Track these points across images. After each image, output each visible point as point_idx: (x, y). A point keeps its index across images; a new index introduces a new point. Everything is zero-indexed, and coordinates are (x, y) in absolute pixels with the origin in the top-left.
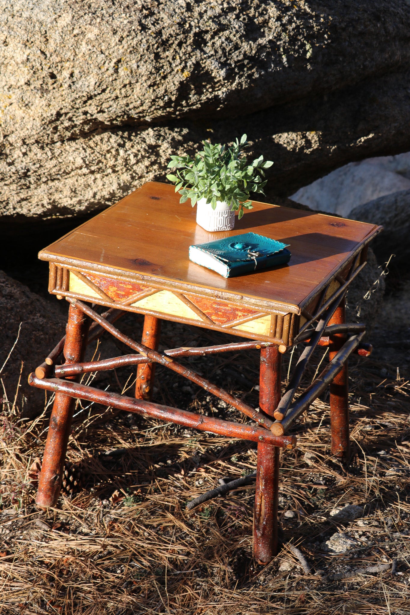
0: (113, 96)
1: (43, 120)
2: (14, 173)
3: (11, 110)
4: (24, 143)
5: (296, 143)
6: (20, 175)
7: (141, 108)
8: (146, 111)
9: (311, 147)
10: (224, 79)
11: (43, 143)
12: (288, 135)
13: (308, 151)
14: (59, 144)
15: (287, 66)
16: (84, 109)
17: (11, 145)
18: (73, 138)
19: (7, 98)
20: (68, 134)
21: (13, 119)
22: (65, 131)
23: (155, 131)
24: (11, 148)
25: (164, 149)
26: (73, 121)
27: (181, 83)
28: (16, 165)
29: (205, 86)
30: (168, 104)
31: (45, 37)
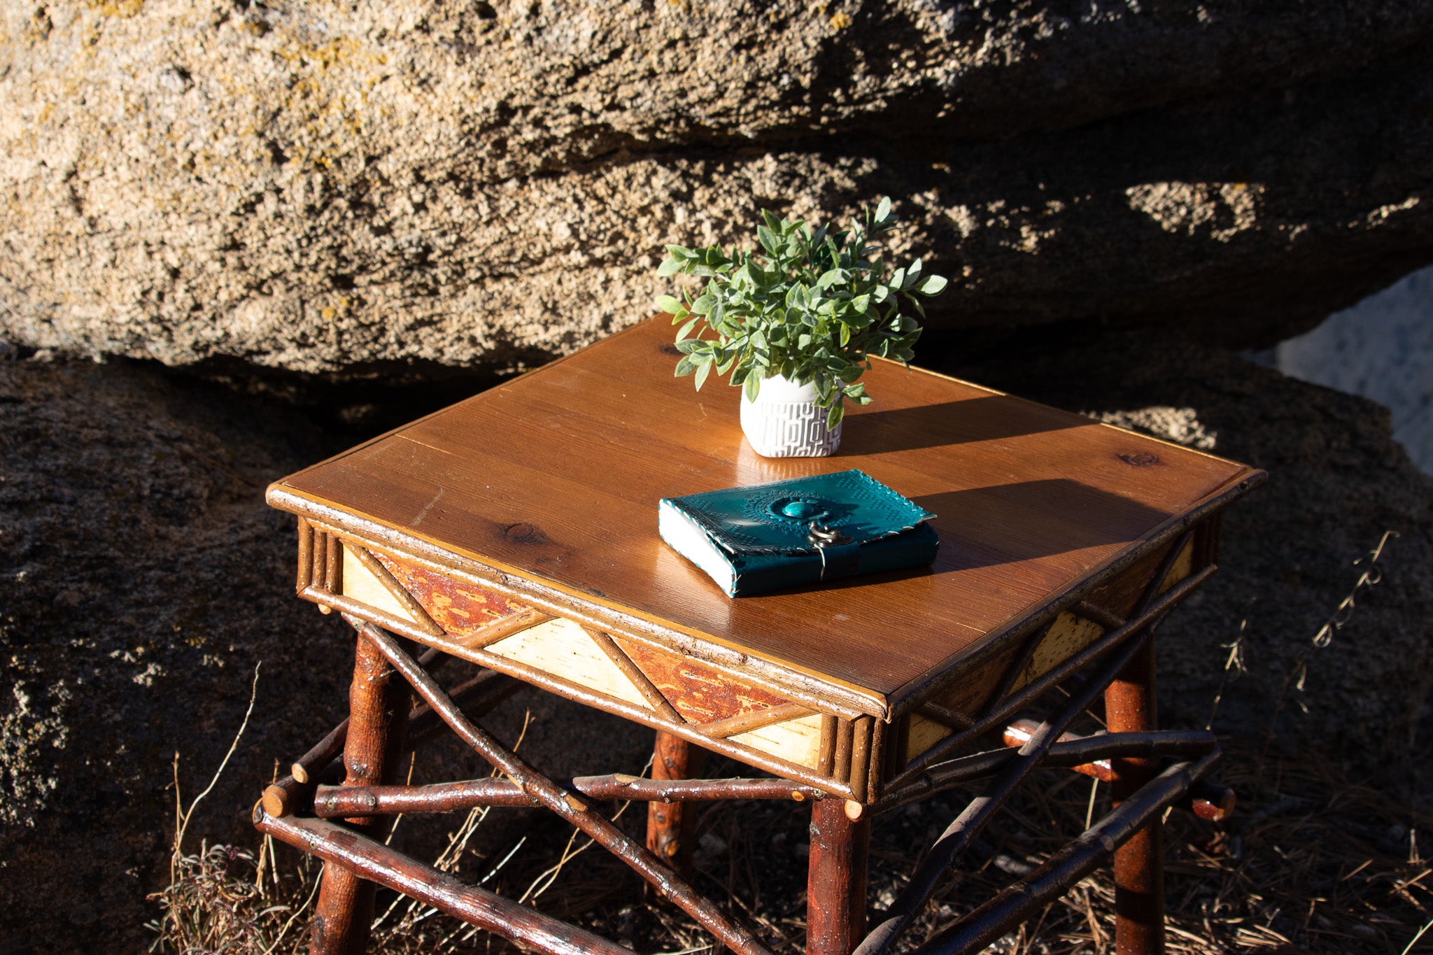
0: (641, 68)
1: (464, 122)
2: (389, 255)
3: (385, 94)
4: (419, 179)
5: (1190, 212)
6: (407, 261)
7: (720, 104)
8: (734, 112)
9: (1231, 224)
10: (950, 37)
11: (471, 180)
12: (1170, 188)
13: (1223, 235)
14: (512, 185)
15: (1137, 10)
16: (569, 99)
17: (385, 182)
18: (550, 171)
19: (375, 61)
20: (535, 161)
21: (390, 117)
22: (525, 152)
23: (780, 162)
24: (383, 189)
25: (800, 212)
26: (547, 129)
27: (825, 42)
28: (397, 233)
29: (896, 54)
30: (792, 95)
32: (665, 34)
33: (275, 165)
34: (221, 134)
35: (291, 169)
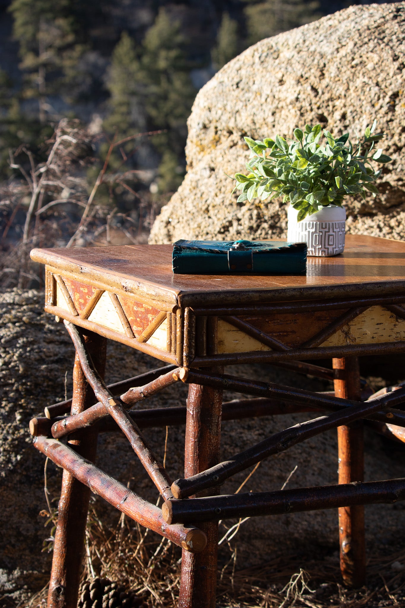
0: (392, 144)
14: (350, 219)
18: (366, 212)
20: (358, 205)
22: (352, 199)
31: (322, 71)
32: (400, 124)
33: (239, 207)
34: (218, 194)
35: (244, 209)
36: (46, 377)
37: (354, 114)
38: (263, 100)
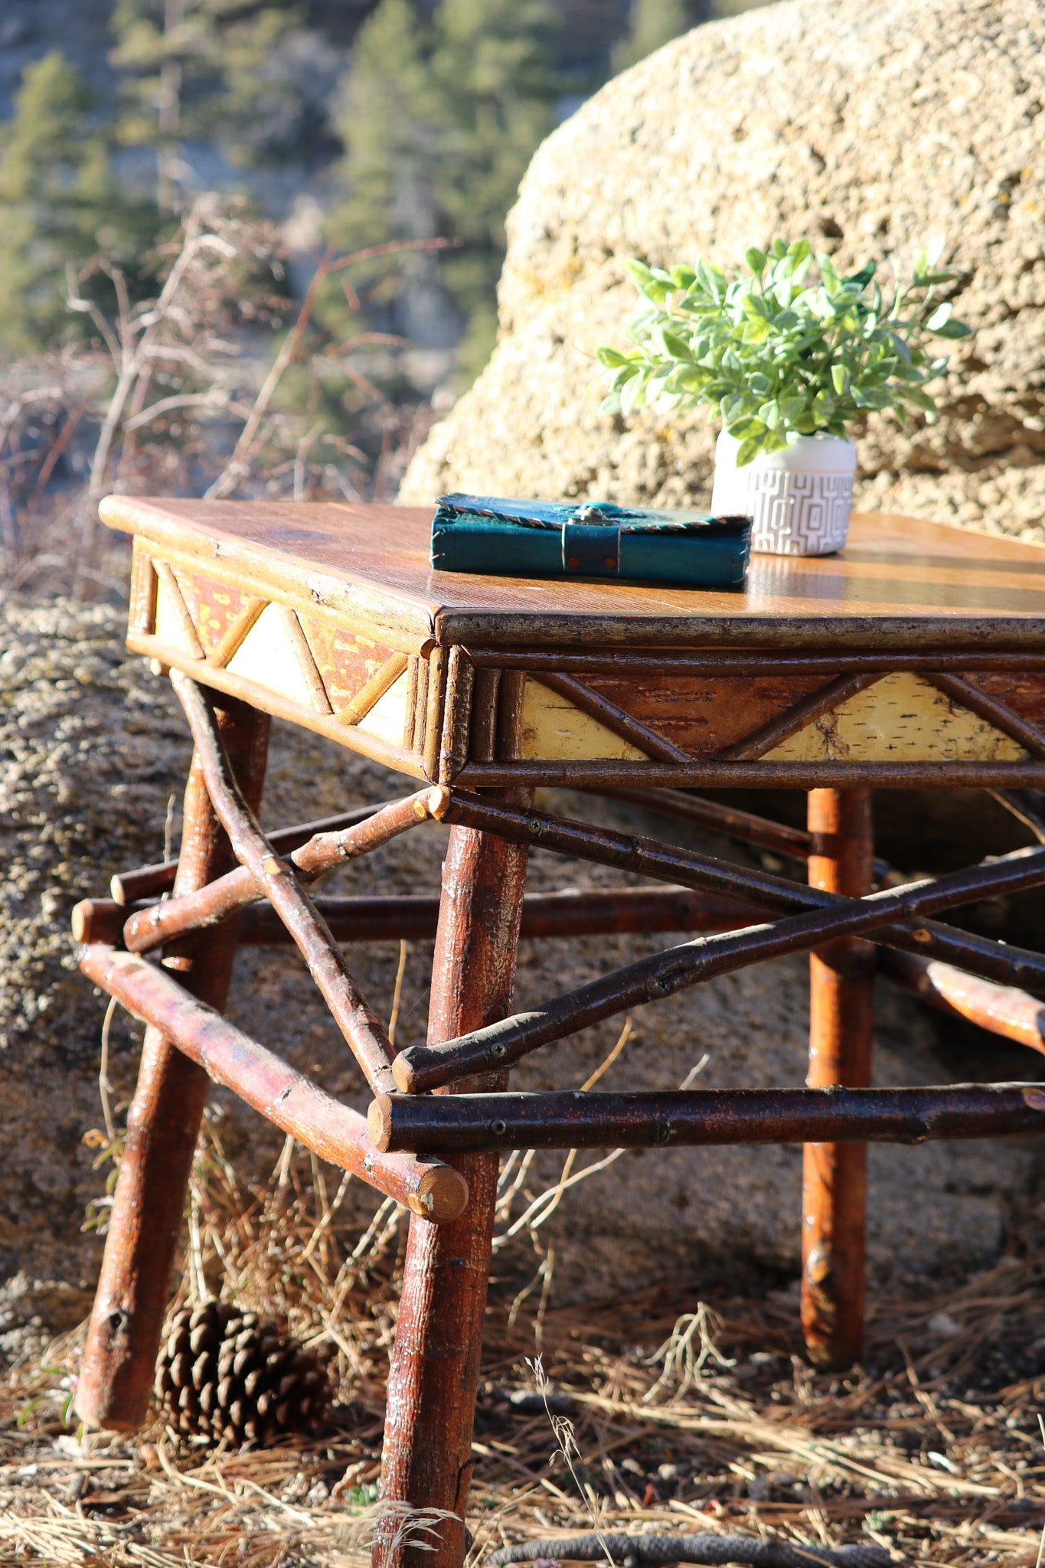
0: (997, 301)
14: (883, 478)
18: (924, 466)
20: (903, 447)
31: (839, 110)
32: (1018, 251)
33: (614, 435)
34: (568, 401)
36: (123, 815)
37: (909, 221)
38: (691, 175)
